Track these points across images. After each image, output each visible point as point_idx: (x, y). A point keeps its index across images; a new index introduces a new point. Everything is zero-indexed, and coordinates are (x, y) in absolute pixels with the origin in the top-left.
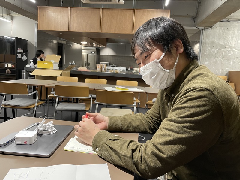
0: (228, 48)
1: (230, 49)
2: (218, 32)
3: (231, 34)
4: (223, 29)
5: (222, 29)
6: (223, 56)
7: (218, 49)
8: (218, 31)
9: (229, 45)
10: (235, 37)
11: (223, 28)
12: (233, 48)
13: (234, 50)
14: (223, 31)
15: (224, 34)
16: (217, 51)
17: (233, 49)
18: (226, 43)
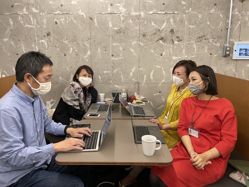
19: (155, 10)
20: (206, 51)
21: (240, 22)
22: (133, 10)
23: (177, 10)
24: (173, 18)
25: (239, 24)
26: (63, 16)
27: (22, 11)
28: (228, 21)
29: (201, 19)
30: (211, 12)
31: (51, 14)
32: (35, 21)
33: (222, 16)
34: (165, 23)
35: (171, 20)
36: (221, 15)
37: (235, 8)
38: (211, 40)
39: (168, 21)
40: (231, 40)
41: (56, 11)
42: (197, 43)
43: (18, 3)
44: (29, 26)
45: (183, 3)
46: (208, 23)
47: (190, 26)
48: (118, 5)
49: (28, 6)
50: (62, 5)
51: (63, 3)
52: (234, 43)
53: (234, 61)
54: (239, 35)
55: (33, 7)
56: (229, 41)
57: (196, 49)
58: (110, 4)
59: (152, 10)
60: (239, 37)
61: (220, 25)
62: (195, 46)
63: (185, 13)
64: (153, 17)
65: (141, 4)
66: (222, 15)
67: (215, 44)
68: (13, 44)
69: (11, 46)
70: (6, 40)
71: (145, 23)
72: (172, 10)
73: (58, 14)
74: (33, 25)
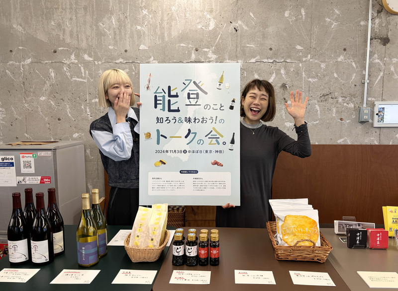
0: (68, 54)
1: (73, 57)
6: (52, 85)
7: (29, 61)
9: (68, 40)
10: (85, 9)
12: (85, 51)
13: (89, 62)
16: (27, 67)
17: (86, 57)
18: (54, 33)
19: (258, 57)
20: (334, 115)
21: (382, 74)
22: (227, 57)
23: (289, 57)
24: (285, 68)
25: (381, 77)
26: (127, 66)
27: (70, 58)
28: (364, 73)
29: (325, 70)
30: (339, 60)
31: (110, 62)
32: (87, 72)
33: (354, 66)
34: (274, 75)
35: (282, 71)
36: (353, 64)
37: (375, 53)
38: (340, 100)
39: (278, 72)
40: (370, 99)
41: (118, 59)
42: (321, 103)
43: (63, 47)
44: (78, 79)
45: (299, 47)
46: (335, 75)
47: (310, 80)
48: (206, 50)
49: (78, 51)
50: (126, 51)
51: (128, 48)
52: (374, 103)
53: (376, 129)
54: (381, 92)
55: (85, 53)
56: (367, 100)
57: (319, 112)
58: (194, 49)
59: (254, 57)
60: (381, 95)
61: (353, 78)
62: (317, 107)
63: (301, 61)
64: (256, 67)
65: (238, 49)
66: (356, 64)
67: (347, 105)
68: (53, 104)
69: (50, 107)
70: (43, 98)
71: (245, 75)
72: (283, 57)
73: (121, 62)
74: (85, 79)
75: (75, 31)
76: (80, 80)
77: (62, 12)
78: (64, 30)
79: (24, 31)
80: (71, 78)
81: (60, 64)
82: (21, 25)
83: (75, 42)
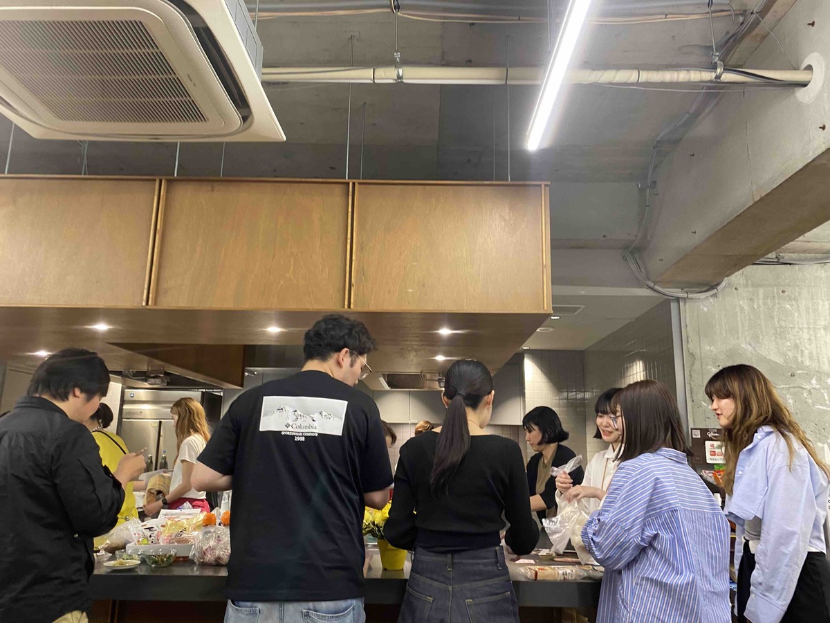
0: (808, 377)
1: (814, 381)
2: (746, 307)
3: (804, 314)
4: (766, 297)
5: (761, 296)
8: (744, 303)
9: (807, 363)
10: (825, 328)
11: (761, 291)
14: (765, 304)
15: (772, 317)
18: (790, 354)
75: (815, 353)
76: (824, 408)
77: (798, 332)
78: (802, 351)
79: (755, 351)
80: (814, 405)
81: (798, 389)
82: (750, 345)
83: (815, 365)
